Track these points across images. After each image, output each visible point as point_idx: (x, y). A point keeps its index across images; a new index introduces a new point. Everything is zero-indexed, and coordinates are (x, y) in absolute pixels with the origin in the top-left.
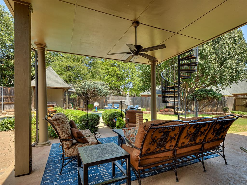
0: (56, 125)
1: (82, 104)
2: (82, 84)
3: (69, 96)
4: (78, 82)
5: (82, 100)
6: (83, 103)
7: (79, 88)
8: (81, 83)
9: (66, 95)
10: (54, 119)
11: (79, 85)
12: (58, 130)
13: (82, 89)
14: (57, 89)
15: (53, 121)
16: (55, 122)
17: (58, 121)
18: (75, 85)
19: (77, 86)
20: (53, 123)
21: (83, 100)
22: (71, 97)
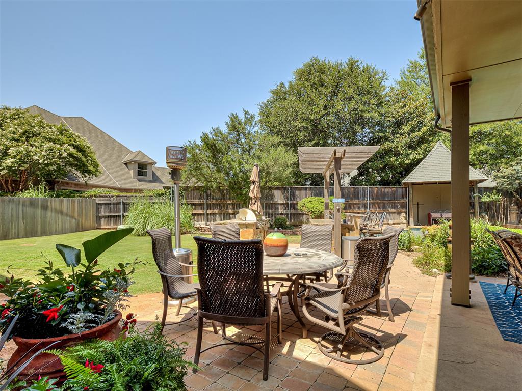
0: (515, 246)
1: (514, 215)
2: (515, 167)
3: (480, 198)
4: (503, 166)
5: (516, 207)
6: (518, 213)
7: (508, 178)
8: (511, 166)
9: (475, 195)
10: (512, 237)
11: (508, 171)
12: (518, 254)
13: (515, 180)
14: (437, 185)
15: (510, 240)
16: (513, 241)
17: (518, 240)
18: (494, 173)
19: (500, 174)
20: (511, 243)
21: (517, 205)
22: (485, 199)
